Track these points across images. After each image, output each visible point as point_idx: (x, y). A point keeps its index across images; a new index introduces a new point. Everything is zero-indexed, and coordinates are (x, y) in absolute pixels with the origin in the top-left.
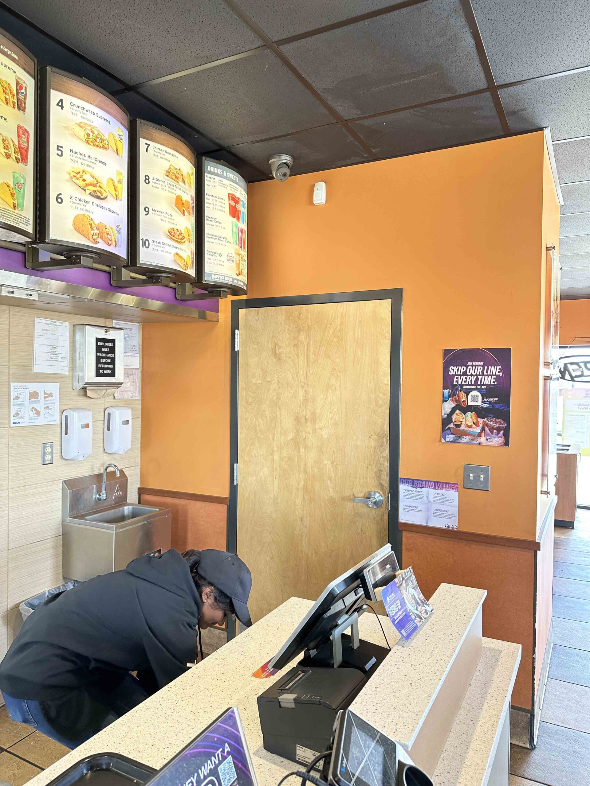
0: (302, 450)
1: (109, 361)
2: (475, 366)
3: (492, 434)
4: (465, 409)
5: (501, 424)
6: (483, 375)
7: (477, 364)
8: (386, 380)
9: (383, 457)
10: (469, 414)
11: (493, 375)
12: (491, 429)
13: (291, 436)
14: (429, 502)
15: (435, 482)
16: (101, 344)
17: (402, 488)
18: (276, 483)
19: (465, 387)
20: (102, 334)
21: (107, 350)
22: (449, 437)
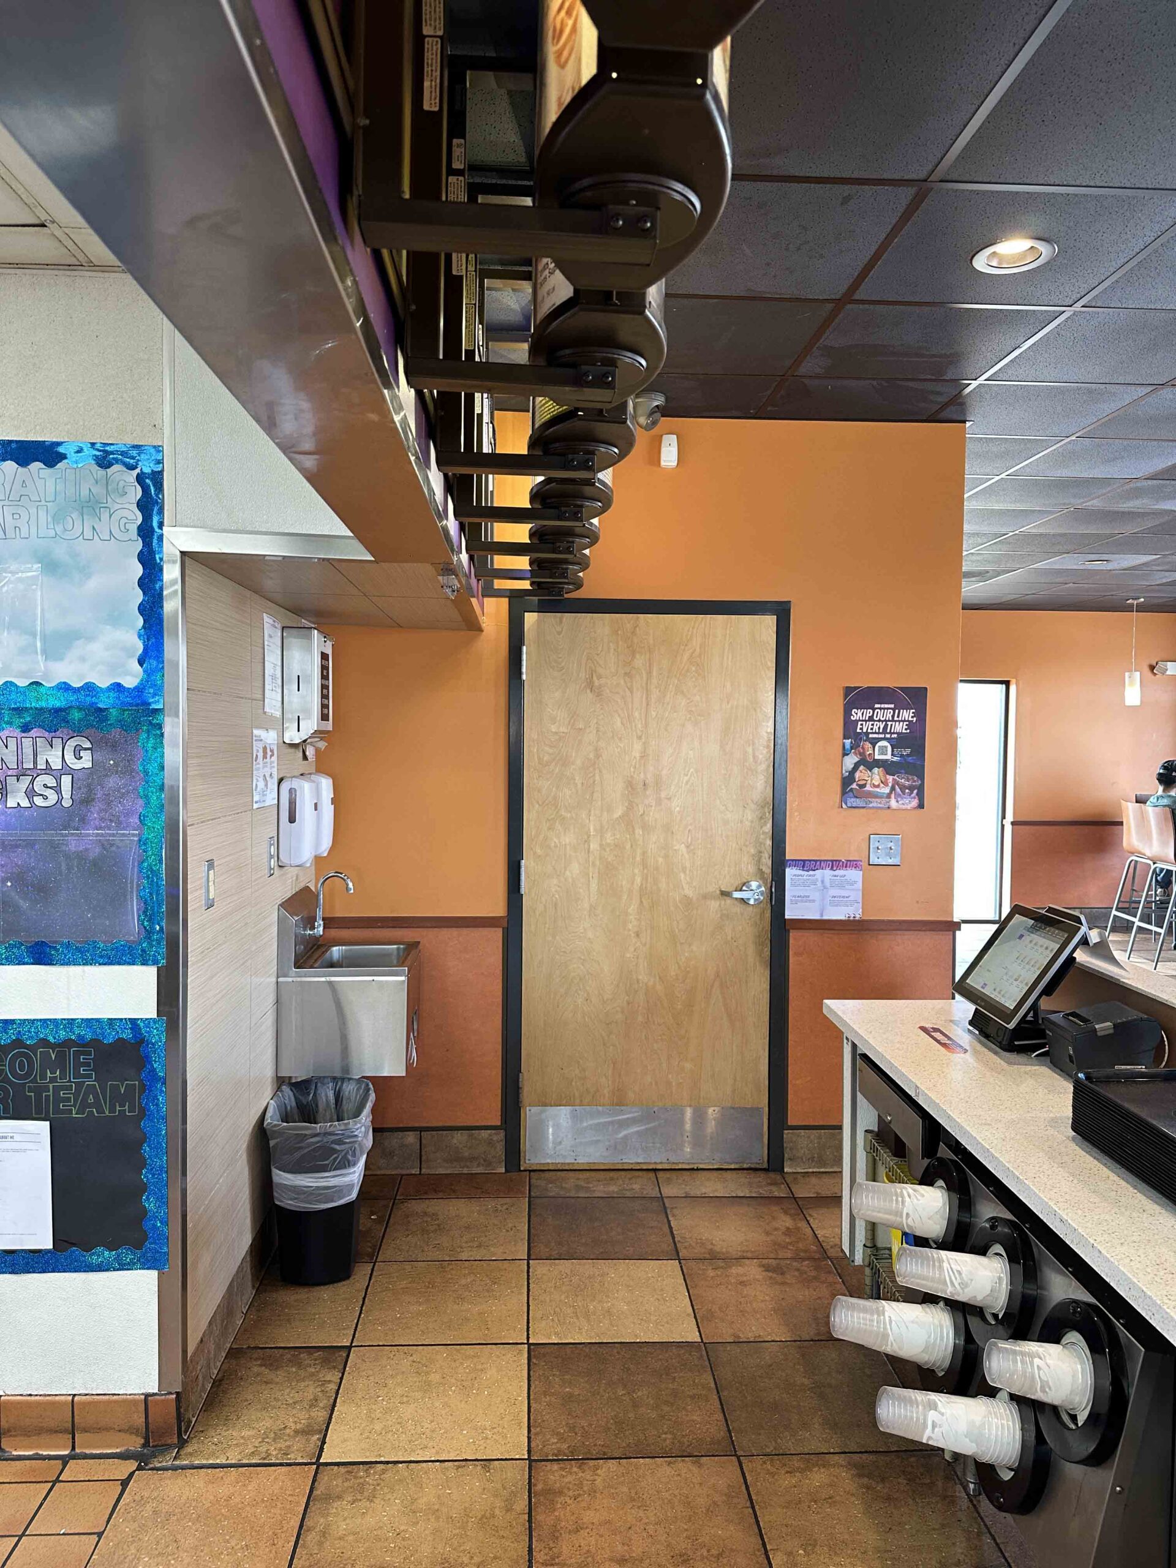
1: (326, 693)
2: (884, 709)
4: (871, 764)
6: (893, 720)
7: (886, 706)
8: (769, 727)
9: (764, 833)
11: (905, 721)
13: (619, 812)
14: (825, 887)
15: (832, 861)
16: (323, 663)
17: (790, 872)
21: (325, 673)
22: (852, 801)
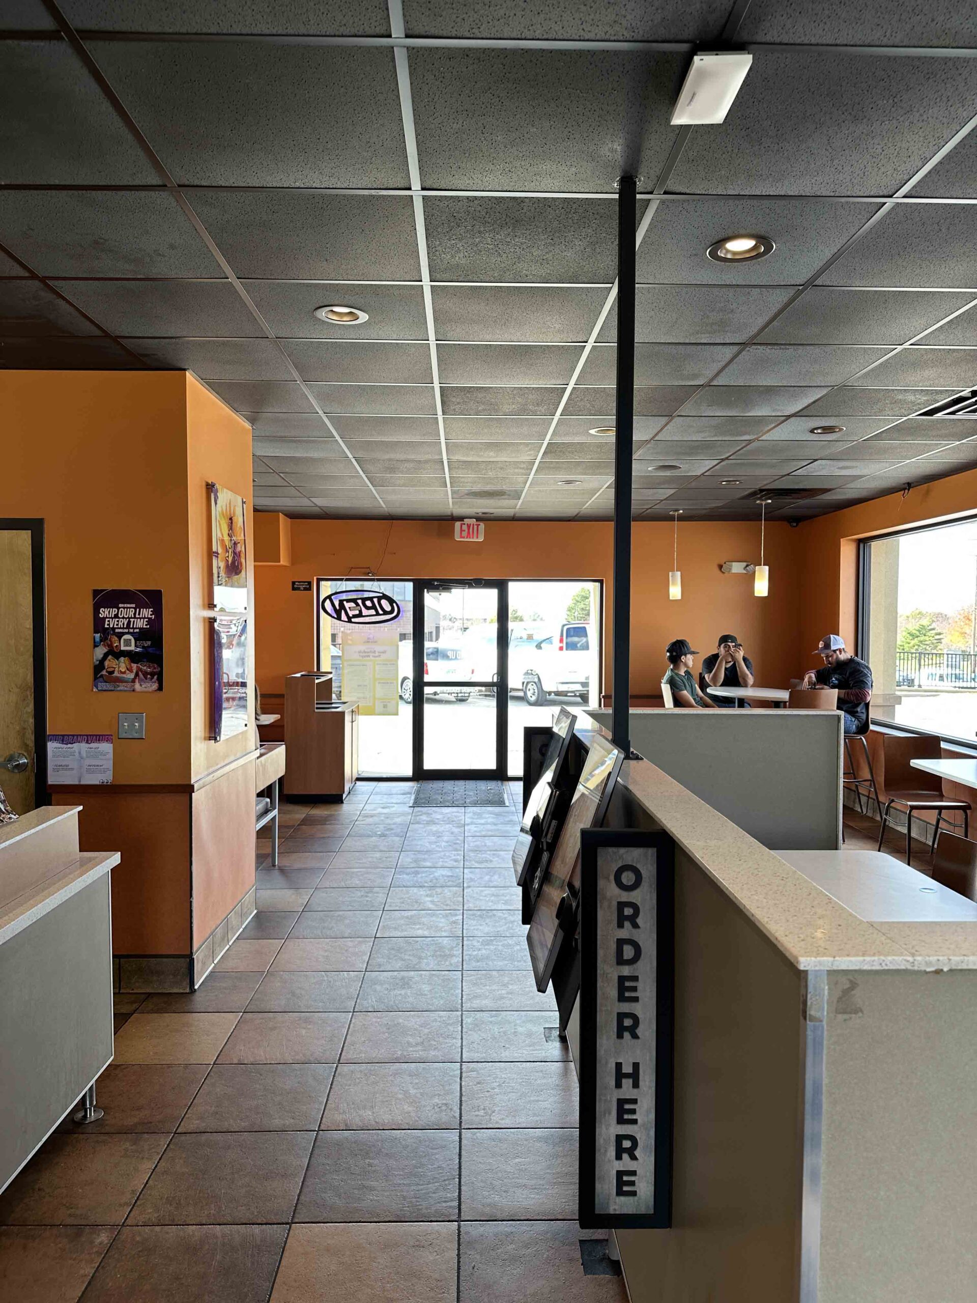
2: (127, 608)
3: (146, 679)
4: (118, 654)
5: (155, 668)
6: (135, 617)
7: (128, 606)
8: (29, 624)
9: (27, 712)
10: (122, 659)
11: (145, 618)
12: (145, 674)
14: (82, 758)
15: (87, 735)
17: (51, 746)
19: (117, 631)
22: (102, 685)
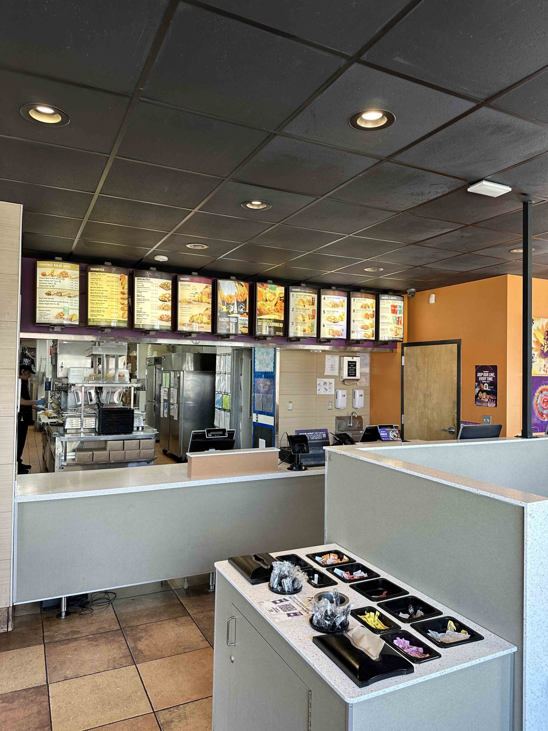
0: (426, 409)
1: (353, 370)
2: (486, 373)
3: (492, 402)
5: (494, 398)
6: (488, 376)
8: (456, 379)
9: (455, 412)
11: (492, 377)
12: (491, 400)
13: (422, 403)
16: (350, 363)
18: (417, 423)
20: (350, 359)
21: (353, 366)
